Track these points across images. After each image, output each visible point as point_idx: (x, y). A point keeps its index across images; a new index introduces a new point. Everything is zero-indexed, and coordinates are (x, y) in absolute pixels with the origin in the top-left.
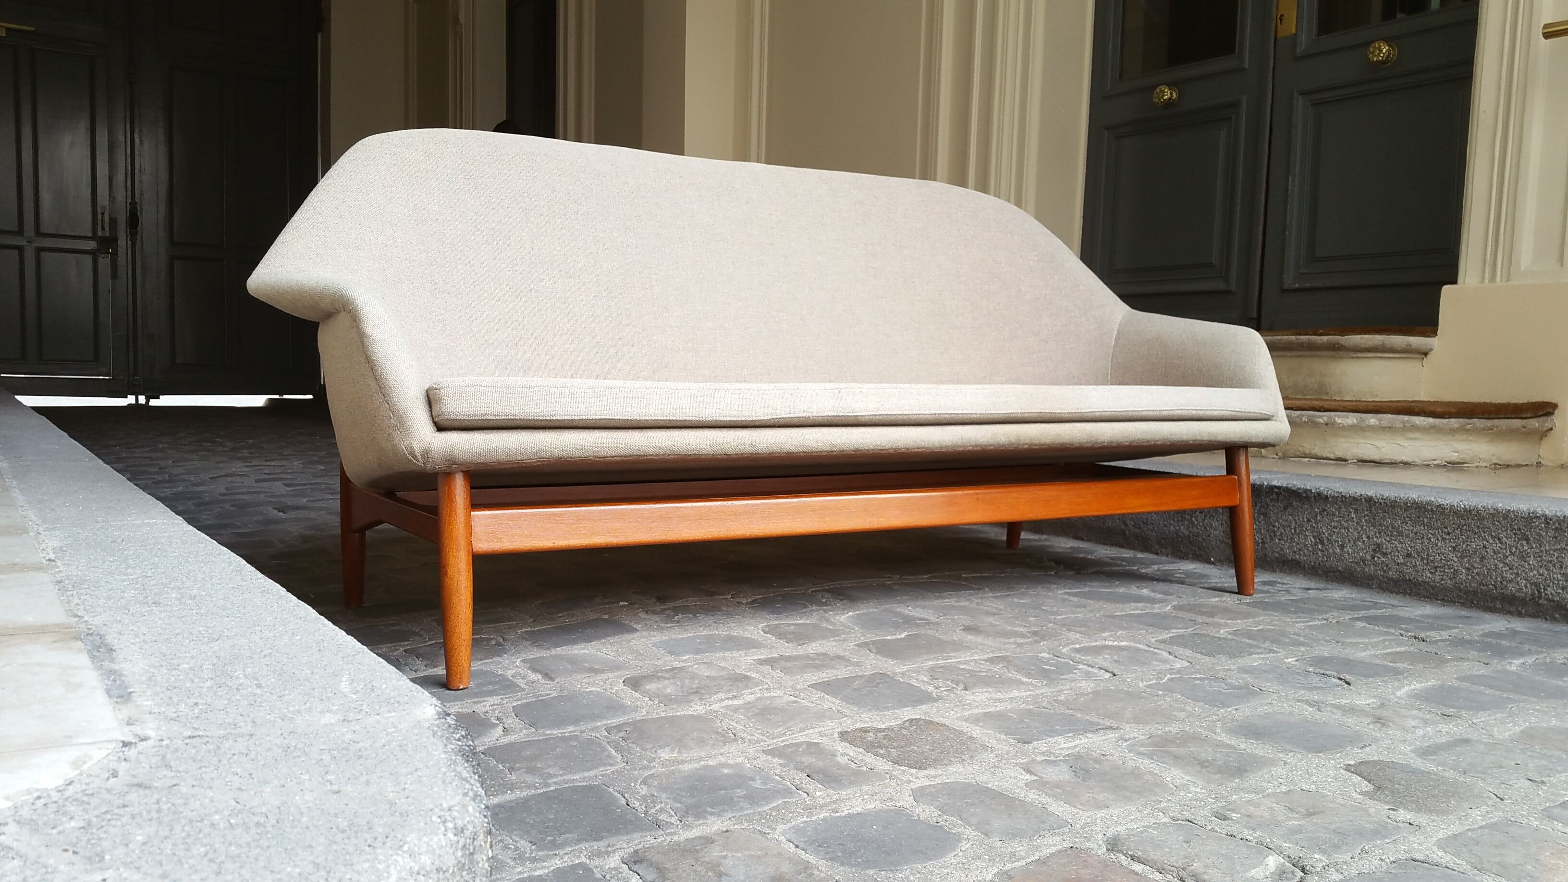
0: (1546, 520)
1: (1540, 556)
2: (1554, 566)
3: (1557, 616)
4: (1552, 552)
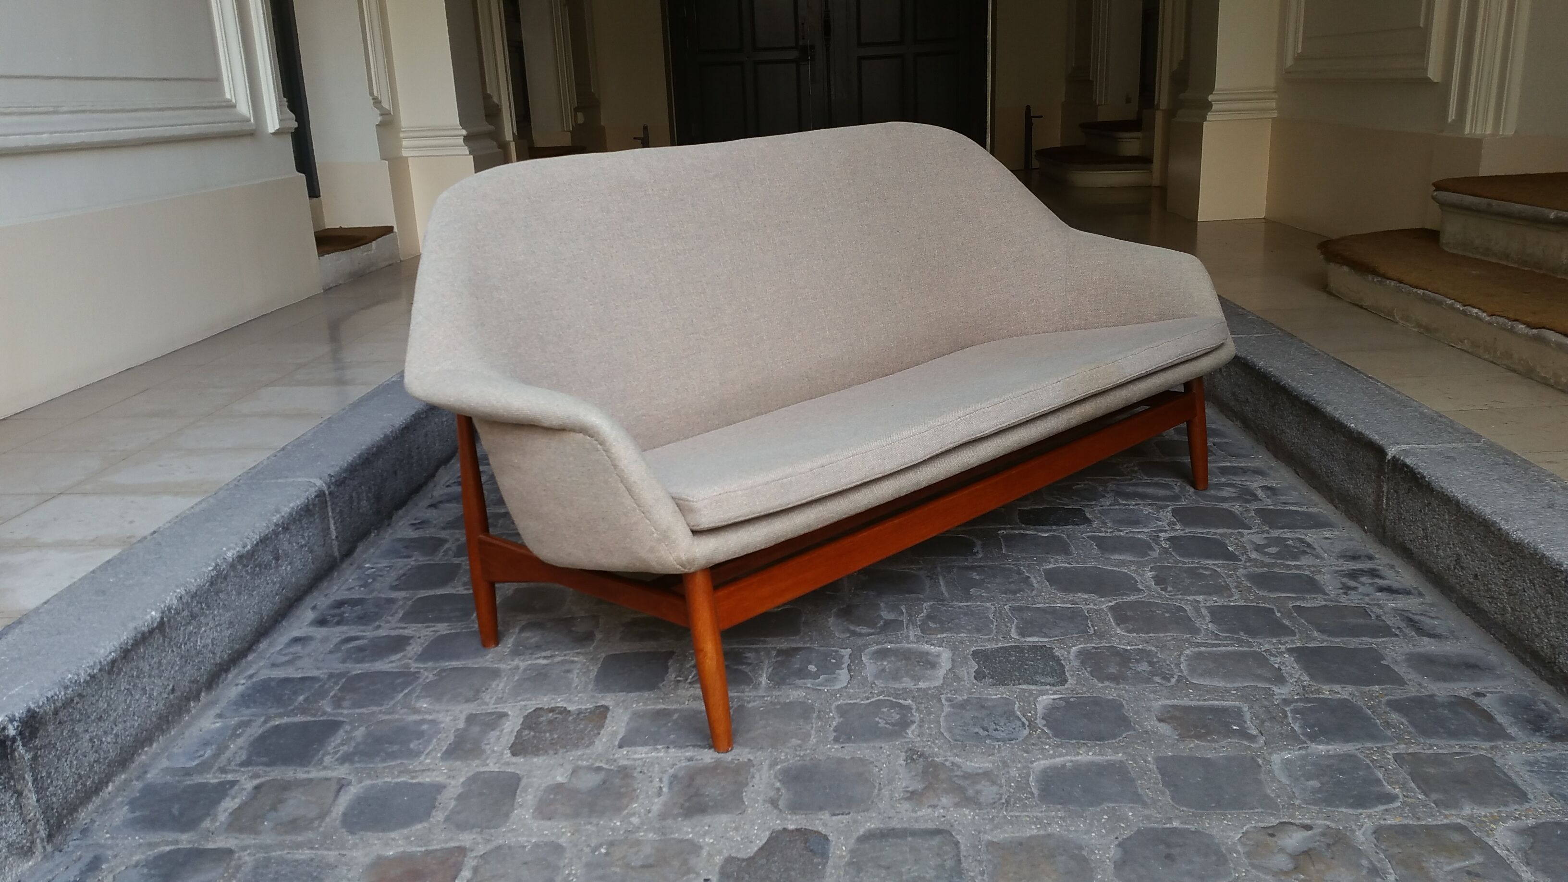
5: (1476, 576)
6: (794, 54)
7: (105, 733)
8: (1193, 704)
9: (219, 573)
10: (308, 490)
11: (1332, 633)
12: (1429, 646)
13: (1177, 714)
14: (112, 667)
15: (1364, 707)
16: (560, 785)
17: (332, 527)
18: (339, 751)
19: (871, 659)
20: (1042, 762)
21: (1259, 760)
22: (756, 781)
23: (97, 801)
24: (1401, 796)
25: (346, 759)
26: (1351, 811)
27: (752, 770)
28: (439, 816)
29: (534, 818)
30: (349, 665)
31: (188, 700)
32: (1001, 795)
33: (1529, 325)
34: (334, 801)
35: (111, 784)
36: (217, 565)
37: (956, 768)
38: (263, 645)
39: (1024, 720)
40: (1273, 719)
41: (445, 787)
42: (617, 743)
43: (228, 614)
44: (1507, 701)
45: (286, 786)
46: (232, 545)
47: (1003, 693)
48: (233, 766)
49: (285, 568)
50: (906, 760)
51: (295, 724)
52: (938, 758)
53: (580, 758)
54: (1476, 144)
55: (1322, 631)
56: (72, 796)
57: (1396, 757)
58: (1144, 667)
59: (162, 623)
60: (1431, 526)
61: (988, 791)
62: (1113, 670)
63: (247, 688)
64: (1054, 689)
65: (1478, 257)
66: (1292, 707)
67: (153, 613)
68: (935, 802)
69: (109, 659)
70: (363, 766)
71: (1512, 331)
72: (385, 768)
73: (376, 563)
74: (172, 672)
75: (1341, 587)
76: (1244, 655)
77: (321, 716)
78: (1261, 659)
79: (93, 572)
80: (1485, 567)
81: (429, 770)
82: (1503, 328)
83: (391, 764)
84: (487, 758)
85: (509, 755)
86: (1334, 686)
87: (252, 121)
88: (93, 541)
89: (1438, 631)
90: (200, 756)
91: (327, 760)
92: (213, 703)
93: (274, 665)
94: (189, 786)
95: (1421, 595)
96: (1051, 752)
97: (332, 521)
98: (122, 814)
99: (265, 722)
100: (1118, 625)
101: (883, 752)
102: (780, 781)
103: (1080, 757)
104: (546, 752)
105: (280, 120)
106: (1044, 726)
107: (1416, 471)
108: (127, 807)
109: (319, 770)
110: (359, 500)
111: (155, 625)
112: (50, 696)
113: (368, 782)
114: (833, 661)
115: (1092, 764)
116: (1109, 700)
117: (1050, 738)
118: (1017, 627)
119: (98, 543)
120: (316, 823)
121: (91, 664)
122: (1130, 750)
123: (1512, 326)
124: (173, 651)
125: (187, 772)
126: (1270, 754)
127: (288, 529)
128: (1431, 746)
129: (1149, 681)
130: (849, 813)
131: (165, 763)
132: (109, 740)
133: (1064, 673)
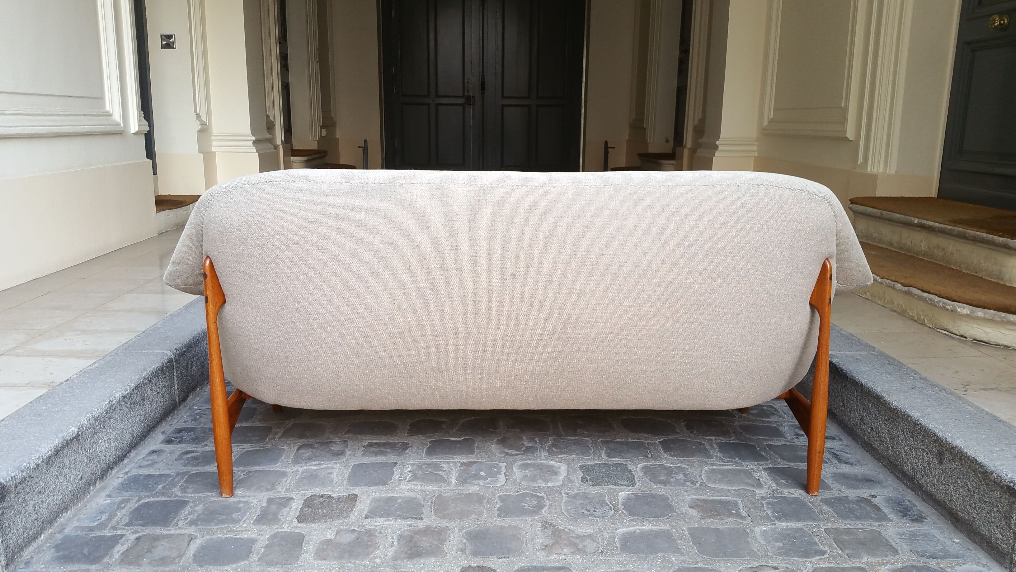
5: (872, 428)
6: (461, 101)
7: (42, 501)
8: (709, 498)
9: (111, 406)
10: (163, 358)
11: (789, 460)
12: (845, 469)
13: (700, 504)
14: (49, 461)
15: (808, 502)
16: (330, 540)
17: (176, 382)
18: (188, 518)
19: (518, 469)
20: (622, 530)
21: (747, 530)
22: (451, 538)
23: (34, 545)
24: (829, 551)
25: (193, 523)
26: (800, 559)
27: (448, 532)
28: (254, 557)
29: (314, 559)
30: (189, 468)
31: (90, 485)
32: (599, 548)
33: (903, 285)
34: (187, 547)
35: (43, 535)
36: (110, 401)
37: (571, 532)
38: (133, 454)
39: (611, 505)
40: (755, 507)
41: (257, 541)
42: (364, 516)
43: (115, 433)
44: (889, 500)
45: (156, 539)
46: (119, 389)
47: (598, 490)
48: (120, 526)
49: (148, 406)
50: (541, 527)
51: (158, 502)
52: (561, 526)
53: (341, 524)
54: (873, 178)
55: (784, 459)
56: (21, 540)
57: (826, 530)
58: (681, 476)
59: (78, 435)
60: (847, 399)
61: (591, 546)
62: (663, 478)
63: (125, 480)
64: (629, 488)
65: (875, 244)
66: (766, 501)
67: (73, 428)
68: (560, 552)
69: (47, 455)
70: (204, 527)
71: (893, 288)
72: (218, 529)
73: (201, 406)
74: (82, 467)
75: (795, 434)
76: (738, 471)
77: (175, 497)
78: (748, 474)
79: (31, 402)
80: (877, 423)
81: (246, 530)
82: (889, 286)
83: (221, 526)
84: (283, 524)
85: (296, 522)
86: (791, 490)
87: (122, 125)
88: (28, 384)
89: (850, 461)
90: (98, 520)
91: (181, 523)
92: (104, 488)
93: (140, 467)
94: (93, 537)
95: (841, 440)
96: (627, 524)
97: (176, 379)
98: (50, 554)
99: (138, 500)
100: (665, 452)
101: (528, 523)
102: (465, 539)
103: (644, 527)
104: (320, 521)
105: (139, 125)
106: (623, 509)
107: (838, 366)
108: (54, 549)
109: (176, 529)
110: (192, 366)
111: (74, 436)
112: (13, 476)
113: (208, 537)
114: (495, 470)
115: (652, 531)
116: (660, 495)
117: (626, 516)
118: (606, 453)
119: (31, 385)
120: (177, 560)
121: (37, 457)
122: (673, 523)
123: (894, 285)
124: (83, 453)
125: (91, 529)
126: (754, 527)
127: (151, 381)
128: (846, 524)
129: (683, 484)
130: (509, 557)
131: (76, 524)
132: (44, 507)
133: (634, 480)
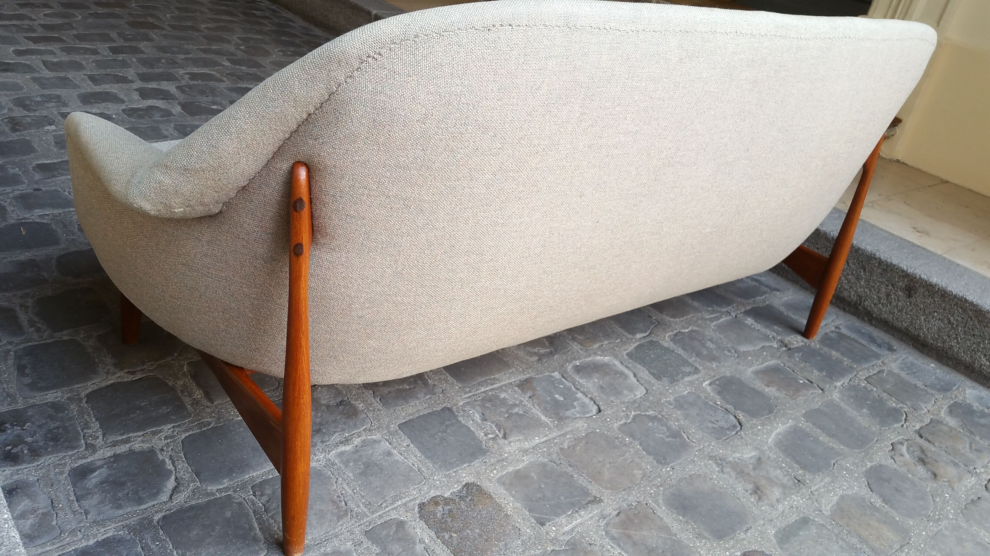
0: (880, 262)
1: (868, 282)
2: (875, 290)
3: (866, 318)
4: (876, 282)
8: (761, 368)
19: (580, 378)
20: (770, 439)
22: (666, 521)
37: (745, 463)
42: (534, 521)
50: (718, 467)
52: (729, 458)
53: (526, 547)
62: (705, 352)
64: (700, 376)
96: (764, 430)
101: (699, 464)
102: (678, 515)
103: (779, 429)
114: (561, 386)
115: (789, 432)
128: (868, 369)
